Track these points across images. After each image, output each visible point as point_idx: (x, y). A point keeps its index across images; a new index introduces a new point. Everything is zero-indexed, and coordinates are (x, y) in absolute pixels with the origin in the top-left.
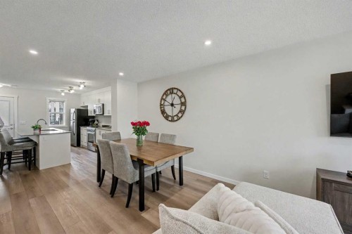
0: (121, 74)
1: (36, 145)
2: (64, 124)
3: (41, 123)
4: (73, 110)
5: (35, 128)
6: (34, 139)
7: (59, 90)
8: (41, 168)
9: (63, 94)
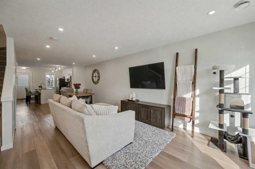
0: (74, 63)
1: (40, 94)
2: (54, 86)
3: (42, 85)
4: (58, 79)
5: (40, 87)
6: (39, 91)
7: (51, 69)
8: (42, 103)
9: (53, 71)
